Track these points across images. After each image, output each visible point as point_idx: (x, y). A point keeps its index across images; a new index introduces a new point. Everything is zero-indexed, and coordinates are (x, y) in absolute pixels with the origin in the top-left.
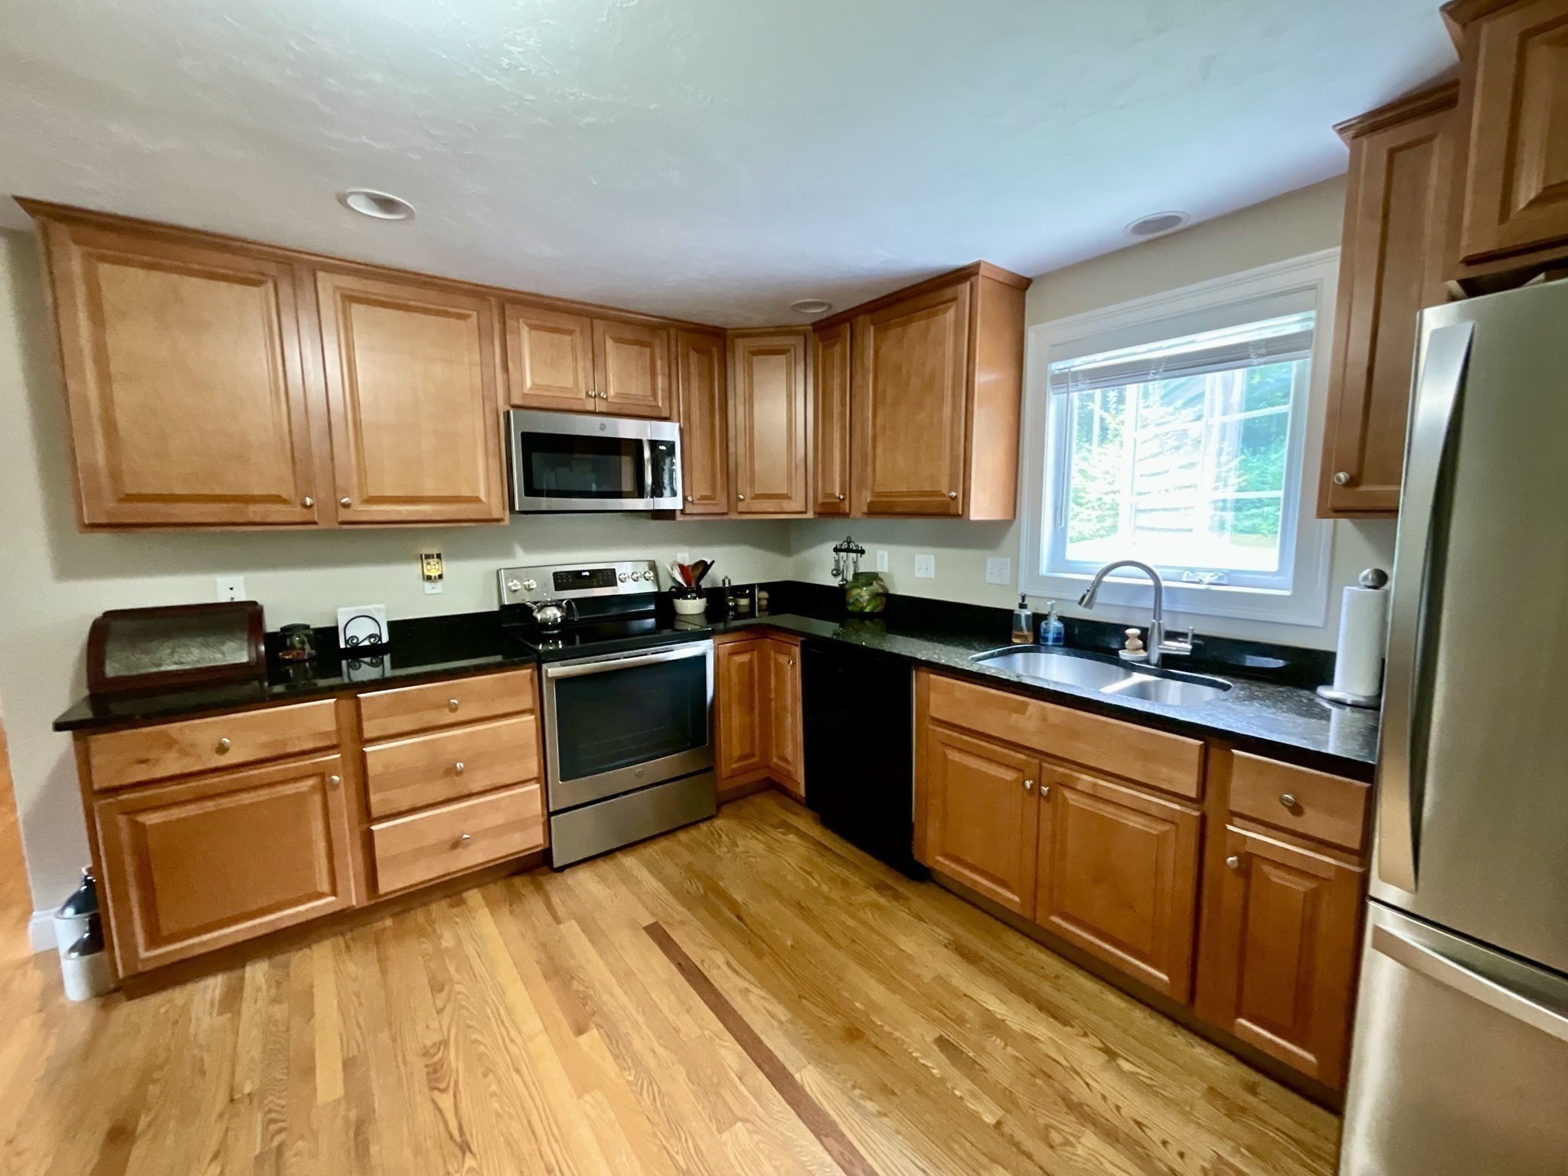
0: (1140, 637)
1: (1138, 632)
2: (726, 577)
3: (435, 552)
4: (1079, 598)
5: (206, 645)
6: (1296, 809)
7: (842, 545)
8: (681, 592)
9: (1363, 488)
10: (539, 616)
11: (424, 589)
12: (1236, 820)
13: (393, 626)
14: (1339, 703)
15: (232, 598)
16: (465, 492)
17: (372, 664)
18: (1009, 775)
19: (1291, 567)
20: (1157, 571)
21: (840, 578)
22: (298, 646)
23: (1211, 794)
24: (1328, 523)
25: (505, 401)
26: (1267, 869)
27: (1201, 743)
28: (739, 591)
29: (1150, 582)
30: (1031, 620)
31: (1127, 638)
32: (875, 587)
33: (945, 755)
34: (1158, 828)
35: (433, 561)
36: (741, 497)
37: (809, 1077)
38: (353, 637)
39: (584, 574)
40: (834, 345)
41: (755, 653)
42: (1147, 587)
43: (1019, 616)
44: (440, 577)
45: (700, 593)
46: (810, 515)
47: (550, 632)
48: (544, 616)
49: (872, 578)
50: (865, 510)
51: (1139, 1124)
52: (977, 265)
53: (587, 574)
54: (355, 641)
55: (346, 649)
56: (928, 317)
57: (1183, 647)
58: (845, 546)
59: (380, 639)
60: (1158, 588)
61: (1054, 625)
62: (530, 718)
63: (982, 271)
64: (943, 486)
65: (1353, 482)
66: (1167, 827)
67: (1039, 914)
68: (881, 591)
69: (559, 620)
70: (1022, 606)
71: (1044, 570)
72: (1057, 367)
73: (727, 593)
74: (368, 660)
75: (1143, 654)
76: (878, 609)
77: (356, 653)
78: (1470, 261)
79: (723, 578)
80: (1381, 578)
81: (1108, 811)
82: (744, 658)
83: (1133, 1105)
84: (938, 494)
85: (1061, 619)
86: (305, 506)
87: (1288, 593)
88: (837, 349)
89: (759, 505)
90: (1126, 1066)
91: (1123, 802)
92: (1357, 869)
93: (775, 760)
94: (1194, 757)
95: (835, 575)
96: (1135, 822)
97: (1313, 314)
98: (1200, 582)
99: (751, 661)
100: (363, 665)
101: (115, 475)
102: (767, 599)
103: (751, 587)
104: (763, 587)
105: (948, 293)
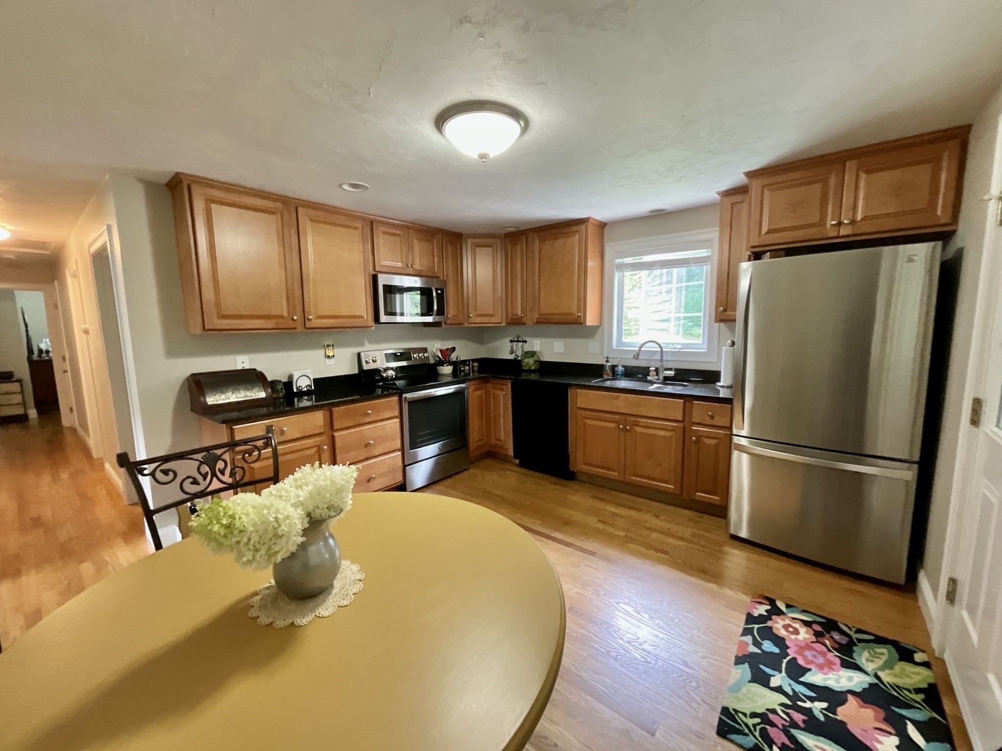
0: (655, 371)
1: (654, 368)
2: (458, 356)
3: (330, 343)
4: (633, 357)
5: (248, 389)
6: (712, 417)
7: (514, 339)
8: (441, 363)
9: (728, 313)
10: (384, 375)
11: (325, 362)
12: (694, 425)
13: (316, 381)
14: (722, 387)
15: (243, 367)
16: (357, 313)
17: (307, 400)
18: (613, 425)
19: (706, 341)
20: (661, 345)
21: (514, 354)
22: (280, 390)
23: (687, 419)
24: (717, 324)
25: (373, 270)
26: (704, 439)
27: (682, 400)
28: (464, 362)
29: (659, 349)
30: (611, 367)
31: (650, 371)
32: (535, 358)
33: (585, 423)
34: (668, 434)
35: (331, 348)
36: (471, 315)
37: (558, 535)
38: (299, 386)
39: (398, 354)
40: (518, 245)
41: (483, 390)
42: (657, 351)
43: (606, 366)
44: (334, 356)
45: (450, 363)
46: (504, 324)
47: (389, 382)
48: (387, 375)
49: (532, 354)
50: (535, 321)
51: (669, 529)
52: (589, 218)
53: (399, 354)
54: (300, 388)
55: (297, 392)
56: (566, 237)
57: (672, 373)
58: (516, 339)
59: (311, 387)
60: (662, 351)
61: (620, 369)
62: (398, 420)
63: (590, 221)
64: (574, 311)
65: (725, 310)
66: (672, 433)
67: (627, 477)
68: (538, 359)
69: (394, 377)
70: (607, 361)
71: (614, 346)
72: (618, 261)
73: (459, 363)
74: (306, 398)
75: (657, 377)
76: (536, 368)
77: (301, 394)
78: (753, 247)
79: (456, 356)
80: (733, 343)
81: (652, 431)
82: (478, 393)
83: (666, 526)
84: (572, 314)
85: (623, 366)
86: (293, 319)
87: (705, 351)
88: (519, 247)
89: (479, 320)
90: (662, 518)
91: (658, 427)
92: (729, 433)
93: (493, 441)
94: (681, 406)
95: (511, 354)
96: (662, 433)
97: (710, 250)
98: (676, 348)
99: (482, 394)
100: (304, 401)
101: (218, 305)
102: (477, 366)
103: (468, 360)
104: (474, 361)
105: (575, 228)
